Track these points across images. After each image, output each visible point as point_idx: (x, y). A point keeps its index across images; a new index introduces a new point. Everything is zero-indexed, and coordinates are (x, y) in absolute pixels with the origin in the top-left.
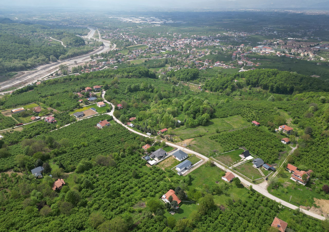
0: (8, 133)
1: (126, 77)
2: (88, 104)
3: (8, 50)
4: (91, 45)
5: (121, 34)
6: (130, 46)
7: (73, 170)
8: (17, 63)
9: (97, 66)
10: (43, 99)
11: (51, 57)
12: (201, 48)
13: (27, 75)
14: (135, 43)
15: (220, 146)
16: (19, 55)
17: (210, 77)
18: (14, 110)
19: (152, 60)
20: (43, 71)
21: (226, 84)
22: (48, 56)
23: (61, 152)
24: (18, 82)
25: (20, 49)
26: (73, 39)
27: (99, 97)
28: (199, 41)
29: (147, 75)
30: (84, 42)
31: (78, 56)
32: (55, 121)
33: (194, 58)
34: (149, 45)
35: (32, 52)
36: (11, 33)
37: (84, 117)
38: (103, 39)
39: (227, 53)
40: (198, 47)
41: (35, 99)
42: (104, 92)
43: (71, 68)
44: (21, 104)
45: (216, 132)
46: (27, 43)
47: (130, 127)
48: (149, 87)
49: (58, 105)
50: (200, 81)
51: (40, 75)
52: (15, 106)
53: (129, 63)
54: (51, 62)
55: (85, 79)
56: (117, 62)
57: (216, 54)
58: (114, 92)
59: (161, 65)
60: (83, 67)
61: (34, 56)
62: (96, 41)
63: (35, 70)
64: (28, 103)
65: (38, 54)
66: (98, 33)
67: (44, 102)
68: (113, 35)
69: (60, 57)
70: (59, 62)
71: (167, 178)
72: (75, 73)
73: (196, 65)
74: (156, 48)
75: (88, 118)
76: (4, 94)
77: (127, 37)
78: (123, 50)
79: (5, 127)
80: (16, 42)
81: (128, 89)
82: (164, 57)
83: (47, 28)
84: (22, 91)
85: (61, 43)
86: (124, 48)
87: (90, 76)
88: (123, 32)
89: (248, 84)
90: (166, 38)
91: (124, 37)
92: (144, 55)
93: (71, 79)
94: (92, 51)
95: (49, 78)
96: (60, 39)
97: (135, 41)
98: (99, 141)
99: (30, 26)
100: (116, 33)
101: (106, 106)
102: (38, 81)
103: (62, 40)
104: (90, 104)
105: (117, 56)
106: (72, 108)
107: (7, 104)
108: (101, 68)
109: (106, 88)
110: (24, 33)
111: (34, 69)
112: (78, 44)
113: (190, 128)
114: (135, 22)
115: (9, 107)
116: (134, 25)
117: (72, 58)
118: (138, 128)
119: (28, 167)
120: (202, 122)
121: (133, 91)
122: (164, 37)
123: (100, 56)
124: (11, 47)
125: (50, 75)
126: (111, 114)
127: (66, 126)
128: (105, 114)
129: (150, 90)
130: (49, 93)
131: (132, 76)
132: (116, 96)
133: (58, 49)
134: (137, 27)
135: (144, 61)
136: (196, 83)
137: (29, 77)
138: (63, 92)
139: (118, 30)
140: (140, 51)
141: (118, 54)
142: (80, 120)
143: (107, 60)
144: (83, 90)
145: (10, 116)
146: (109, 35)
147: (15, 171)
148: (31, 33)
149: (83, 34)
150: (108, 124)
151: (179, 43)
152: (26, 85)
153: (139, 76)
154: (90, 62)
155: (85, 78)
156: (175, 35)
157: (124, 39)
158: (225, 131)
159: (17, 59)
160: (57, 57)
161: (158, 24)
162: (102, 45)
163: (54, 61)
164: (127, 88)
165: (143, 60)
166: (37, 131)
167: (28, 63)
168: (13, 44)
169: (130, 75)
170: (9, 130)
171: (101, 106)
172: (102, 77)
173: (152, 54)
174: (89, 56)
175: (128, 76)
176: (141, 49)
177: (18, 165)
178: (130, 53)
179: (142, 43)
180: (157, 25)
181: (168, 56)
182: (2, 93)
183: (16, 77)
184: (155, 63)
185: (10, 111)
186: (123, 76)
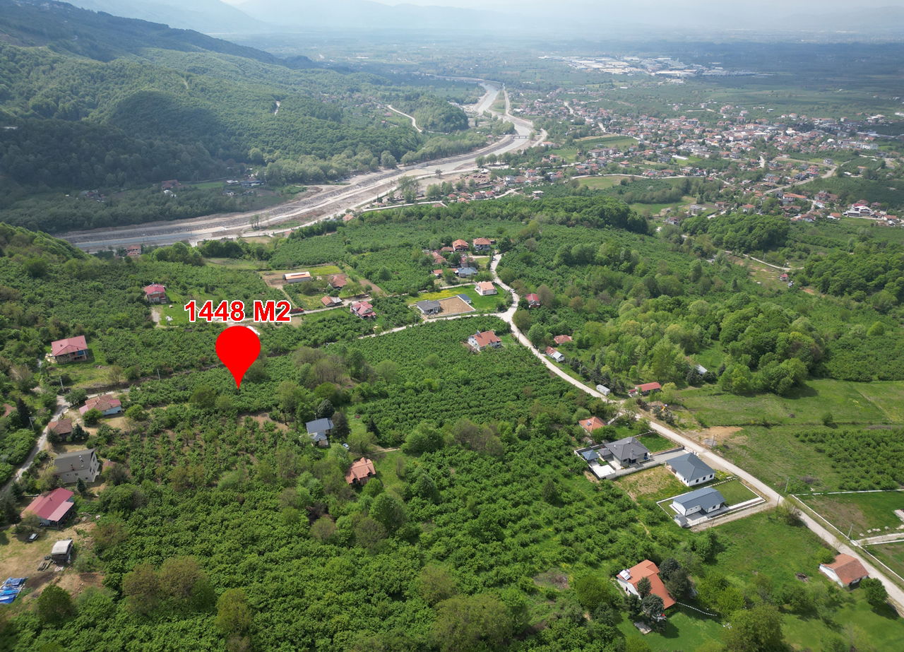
1: (562, 223)
3: (295, 131)
4: (483, 130)
5: (566, 104)
6: (587, 138)
7: (397, 443)
8: (309, 164)
9: (489, 185)
10: (354, 258)
11: (384, 155)
12: (808, 156)
13: (326, 196)
14: (600, 129)
15: (828, 469)
16: (316, 145)
17: (826, 246)
18: (288, 276)
20: (362, 189)
21: (881, 276)
22: (377, 153)
23: (375, 392)
24: (304, 210)
25: (320, 131)
26: (440, 111)
27: (483, 269)
28: (804, 134)
29: (622, 221)
30: (467, 122)
31: (447, 156)
32: (374, 314)
33: (778, 183)
34: (642, 136)
35: (345, 141)
36: (306, 91)
37: (439, 315)
38: (515, 114)
39: (898, 177)
40: (799, 151)
41: (337, 255)
42: (498, 257)
43: (424, 188)
44: (305, 264)
45: (822, 422)
46: (337, 117)
47: (551, 361)
48: (621, 257)
49: (385, 276)
50: (789, 257)
51: (355, 198)
52: (293, 266)
53: (575, 184)
55: (455, 218)
56: (544, 180)
57: (859, 176)
58: (522, 260)
59: (668, 195)
60: (454, 187)
61: (348, 151)
62: (496, 119)
63: (345, 184)
64: (319, 263)
65: (357, 146)
67: (355, 266)
68: (543, 105)
69: (404, 157)
70: (401, 168)
71: (640, 525)
72: (434, 199)
73: (782, 205)
74: (660, 148)
75: (449, 318)
76: (274, 234)
77: (580, 113)
78: (563, 147)
80: (313, 115)
81: (562, 256)
82: (680, 173)
83: (384, 83)
84: (311, 233)
85: (411, 121)
86: (567, 143)
87: (470, 211)
88: (570, 98)
90: (694, 120)
91: (572, 112)
92: (622, 166)
93: (421, 216)
94: (483, 145)
95: (373, 206)
96: (411, 112)
97: (601, 125)
98: (467, 382)
99: (349, 76)
100: (551, 100)
102: (348, 211)
103: (415, 113)
104: (458, 283)
105: (546, 164)
107: (277, 259)
109: (505, 248)
110: (333, 94)
111: (343, 182)
112: (452, 125)
113: (735, 394)
114: (609, 70)
115: (279, 266)
116: (607, 80)
117: (433, 162)
118: (574, 368)
119: (302, 415)
120: (778, 383)
121: (576, 264)
122: (689, 116)
123: (500, 160)
124: (301, 125)
125: (375, 201)
126: (507, 317)
127: (396, 330)
128: (491, 315)
129: (626, 264)
130: (368, 245)
131: (579, 222)
132: (528, 270)
133: (402, 135)
134: (613, 86)
135: (618, 183)
136: (773, 262)
137: (331, 200)
138: (399, 246)
140: (611, 152)
141: (548, 157)
142: (431, 321)
143: (517, 174)
144: (446, 246)
145: (280, 287)
147: (274, 419)
148: (348, 93)
150: (496, 344)
151: (736, 135)
152: (322, 219)
153: (599, 223)
154: (475, 174)
155: (457, 215)
156: (726, 112)
157: (571, 117)
158: (854, 423)
159: (310, 154)
160: (398, 156)
161: (678, 78)
162: (512, 131)
163: (390, 166)
164: (558, 253)
165: (617, 179)
166: (330, 332)
167: (331, 167)
168: (307, 117)
169: (573, 218)
171: (484, 292)
172: (499, 218)
173: (647, 163)
174: (474, 160)
175: (569, 219)
176: (616, 146)
177: (281, 406)
178: (583, 157)
179: (620, 132)
180: (674, 81)
181: (696, 172)
182: (270, 233)
183: (304, 197)
184: (651, 190)
185: (282, 277)
186: (553, 218)
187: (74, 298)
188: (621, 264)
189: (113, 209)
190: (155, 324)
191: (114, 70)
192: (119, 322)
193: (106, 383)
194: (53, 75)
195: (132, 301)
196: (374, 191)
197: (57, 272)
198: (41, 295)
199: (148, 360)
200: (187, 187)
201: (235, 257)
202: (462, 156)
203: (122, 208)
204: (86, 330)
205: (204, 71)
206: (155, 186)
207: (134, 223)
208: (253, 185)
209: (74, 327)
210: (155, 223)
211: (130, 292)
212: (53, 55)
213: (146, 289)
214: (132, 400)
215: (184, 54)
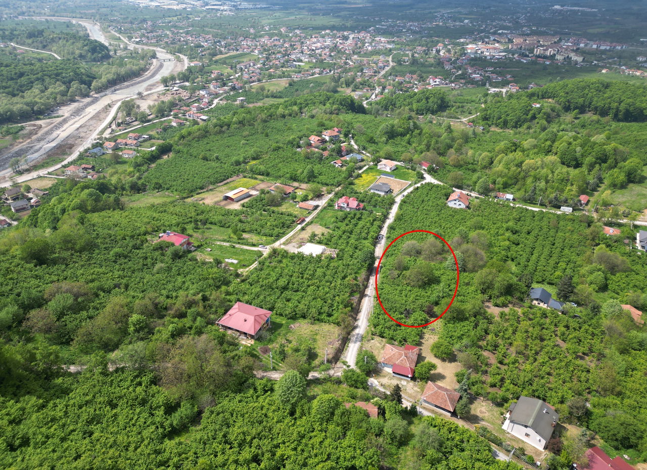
2: (360, 168)
6: (220, 56)
13: (51, 130)
18: (231, 196)
20: (79, 119)
24: (47, 146)
26: (81, 44)
30: (108, 51)
32: (361, 204)
34: (256, 51)
37: (395, 192)
38: (138, 43)
39: (428, 61)
40: (359, 52)
42: (353, 143)
43: (146, 109)
50: (458, 113)
51: (85, 127)
54: (78, 98)
56: (232, 90)
61: (38, 86)
63: (58, 117)
65: (43, 80)
69: (93, 85)
70: (96, 96)
74: (279, 58)
78: (211, 64)
79: (280, 229)
82: (314, 73)
86: (210, 61)
88: (167, 28)
89: (567, 109)
96: (44, 47)
101: (397, 168)
103: (52, 49)
105: (217, 78)
108: (209, 103)
111: (54, 115)
113: (618, 189)
116: (177, 14)
118: (530, 202)
122: (269, 36)
125: (110, 126)
135: (286, 85)
136: (452, 117)
137: (62, 133)
141: (212, 72)
143: (204, 88)
146: (142, 34)
151: (314, 45)
154: (170, 92)
156: (287, 32)
157: (187, 42)
160: (87, 84)
161: (226, 11)
162: (153, 56)
163: (84, 95)
165: (282, 83)
167: (37, 103)
171: (390, 169)
173: (284, 69)
178: (238, 70)
181: (322, 71)
182: (42, 173)
183: (30, 134)
184: (313, 87)
185: (222, 198)
193: (334, 338)
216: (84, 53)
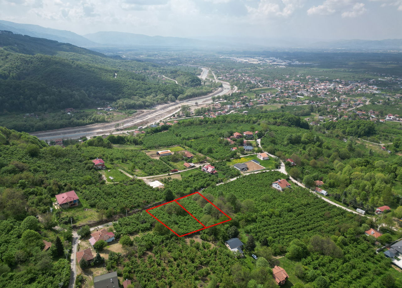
0: (165, 179)
1: (275, 124)
2: (245, 155)
3: (127, 85)
4: (208, 86)
5: (240, 75)
6: (255, 89)
8: (137, 100)
9: (222, 109)
11: (170, 96)
12: (354, 96)
13: (147, 115)
14: (259, 85)
16: (138, 91)
17: (394, 134)
18: (160, 152)
19: (289, 106)
20: (162, 112)
22: (167, 95)
24: (139, 121)
25: (139, 86)
26: (189, 78)
27: (255, 147)
28: (347, 87)
29: (298, 124)
30: (200, 82)
31: (197, 97)
32: (216, 172)
33: (348, 107)
34: (279, 88)
35: (151, 90)
36: (125, 69)
37: (248, 171)
38: (219, 79)
39: (397, 104)
40: (349, 94)
42: (259, 141)
43: (193, 110)
44: (164, 146)
47: (322, 196)
49: (210, 151)
50: (380, 139)
51: (161, 115)
52: (158, 148)
53: (262, 108)
54: (169, 102)
55: (223, 122)
56: (245, 107)
57: (381, 104)
58: (271, 142)
59: (305, 112)
60: (206, 110)
61: (153, 94)
62: (212, 81)
63: (154, 109)
64: (170, 146)
65: (157, 92)
66: (212, 73)
67: (190, 146)
68: (230, 76)
69: (179, 97)
70: (178, 102)
72: (198, 115)
73: (359, 116)
74: (290, 92)
75: (256, 173)
77: (248, 79)
78: (247, 92)
79: (158, 172)
80: (133, 79)
82: (304, 103)
83: (158, 67)
84: (156, 131)
85: (175, 82)
87: (228, 119)
88: (241, 73)
90: (298, 81)
91: (244, 78)
94: (211, 92)
95: (171, 119)
96: (174, 78)
98: (291, 211)
99: (142, 64)
100: (233, 74)
101: (270, 159)
102: (161, 121)
103: (177, 79)
104: (247, 154)
105: (243, 100)
106: (228, 157)
107: (146, 144)
108: (228, 112)
109: (260, 136)
110: (137, 70)
112: (195, 84)
114: (252, 62)
115: (150, 148)
116: (252, 66)
117: (191, 99)
119: (223, 236)
121: (295, 143)
122: (295, 80)
123: (222, 98)
124: (130, 83)
125: (171, 116)
126: (283, 170)
127: (232, 180)
128: (276, 170)
130: (193, 135)
131: (282, 124)
132: (277, 147)
134: (257, 68)
135: (279, 107)
136: (373, 141)
137: (149, 117)
139: (234, 70)
140: (269, 94)
141: (243, 97)
142: (247, 174)
143: (232, 104)
144: (231, 135)
145: (158, 158)
146: (225, 75)
147: (204, 239)
148: (143, 70)
149: (196, 74)
150: (289, 186)
151: (319, 87)
152: (149, 125)
153: (289, 124)
154: (212, 104)
156: (309, 79)
157: (244, 81)
159: (136, 95)
160: (176, 96)
161: (282, 65)
162: (221, 86)
163: (173, 101)
164: (286, 138)
167: (147, 102)
169: (278, 122)
170: (165, 176)
171: (263, 158)
172: (244, 122)
173: (287, 99)
174: (211, 98)
175: (276, 122)
176: (271, 92)
178: (258, 97)
179: (269, 86)
181: (311, 102)
182: (126, 132)
183: (137, 115)
184: (296, 110)
185: (156, 153)
186: (269, 122)
187: (58, 168)
188: (315, 143)
189: (45, 122)
190: (105, 181)
191: (37, 58)
192: (86, 181)
193: (95, 220)
194: (7, 61)
195: (89, 169)
196: (169, 112)
197: (43, 153)
198: (39, 167)
199: (113, 205)
200: (78, 111)
201: (122, 144)
202: (203, 97)
203: (49, 121)
204: (72, 186)
205: (78, 60)
206: (62, 111)
207: (55, 129)
208: (110, 110)
209: (65, 185)
210: (66, 128)
211: (86, 164)
212: (6, 52)
213: (93, 161)
214: (117, 231)
215: (67, 53)
216: (187, 82)
